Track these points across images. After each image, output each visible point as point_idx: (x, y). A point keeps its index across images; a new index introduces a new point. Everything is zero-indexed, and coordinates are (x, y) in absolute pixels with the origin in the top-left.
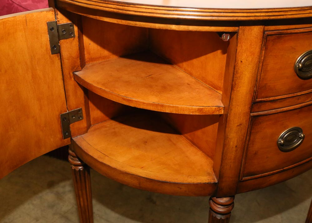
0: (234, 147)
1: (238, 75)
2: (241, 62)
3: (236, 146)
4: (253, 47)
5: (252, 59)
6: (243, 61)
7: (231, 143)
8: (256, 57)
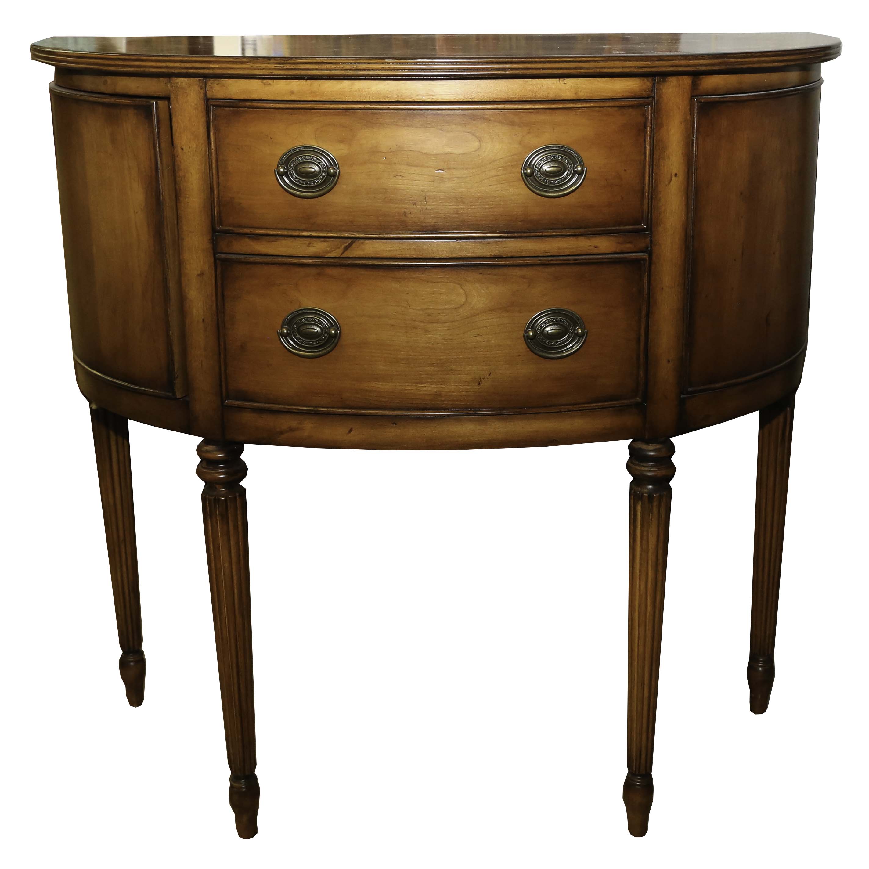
0: (201, 320)
1: (181, 173)
2: (182, 149)
3: (203, 320)
4: (194, 124)
5: (197, 145)
6: (184, 148)
7: (194, 311)
8: (202, 144)
